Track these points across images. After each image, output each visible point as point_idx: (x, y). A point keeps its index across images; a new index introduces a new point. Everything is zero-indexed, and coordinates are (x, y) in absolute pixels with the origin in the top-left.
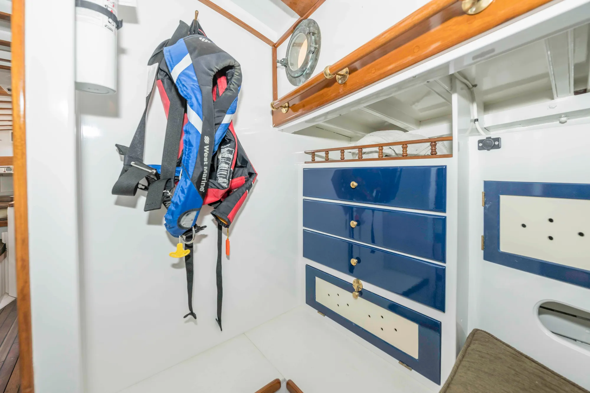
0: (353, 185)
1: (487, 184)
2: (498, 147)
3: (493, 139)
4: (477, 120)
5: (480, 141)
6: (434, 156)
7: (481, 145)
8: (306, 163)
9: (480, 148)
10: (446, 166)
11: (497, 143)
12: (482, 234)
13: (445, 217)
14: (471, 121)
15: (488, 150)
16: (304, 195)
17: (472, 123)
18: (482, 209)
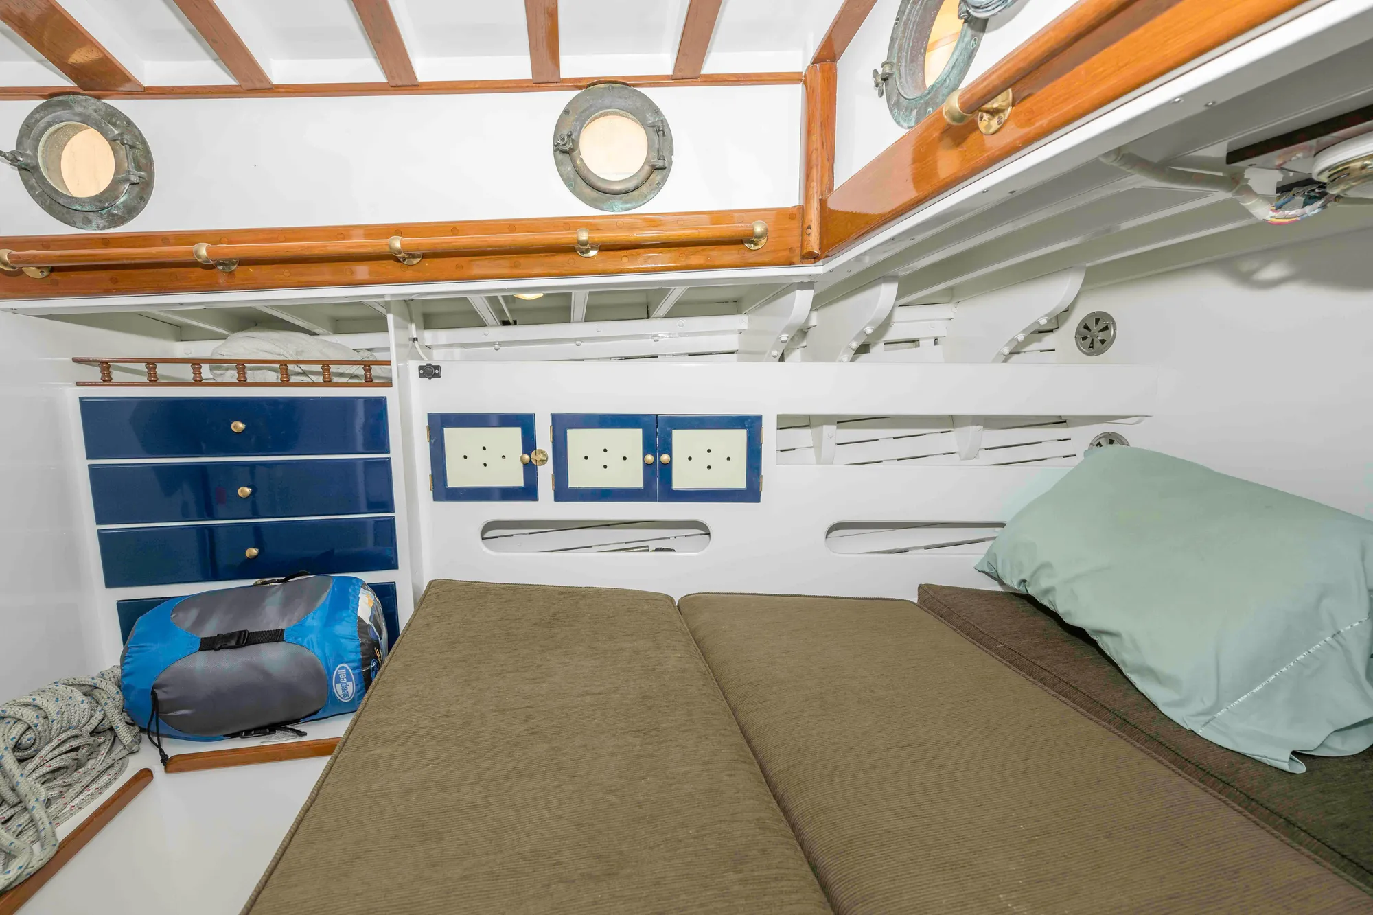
0: (235, 427)
1: (431, 417)
2: (438, 376)
3: (433, 366)
4: (415, 339)
5: (421, 368)
6: (369, 383)
7: (422, 371)
8: (79, 384)
9: (421, 376)
10: (385, 398)
11: (437, 371)
12: (430, 473)
13: (390, 458)
14: (410, 339)
15: (430, 378)
16: (88, 458)
17: (411, 342)
18: (428, 444)
